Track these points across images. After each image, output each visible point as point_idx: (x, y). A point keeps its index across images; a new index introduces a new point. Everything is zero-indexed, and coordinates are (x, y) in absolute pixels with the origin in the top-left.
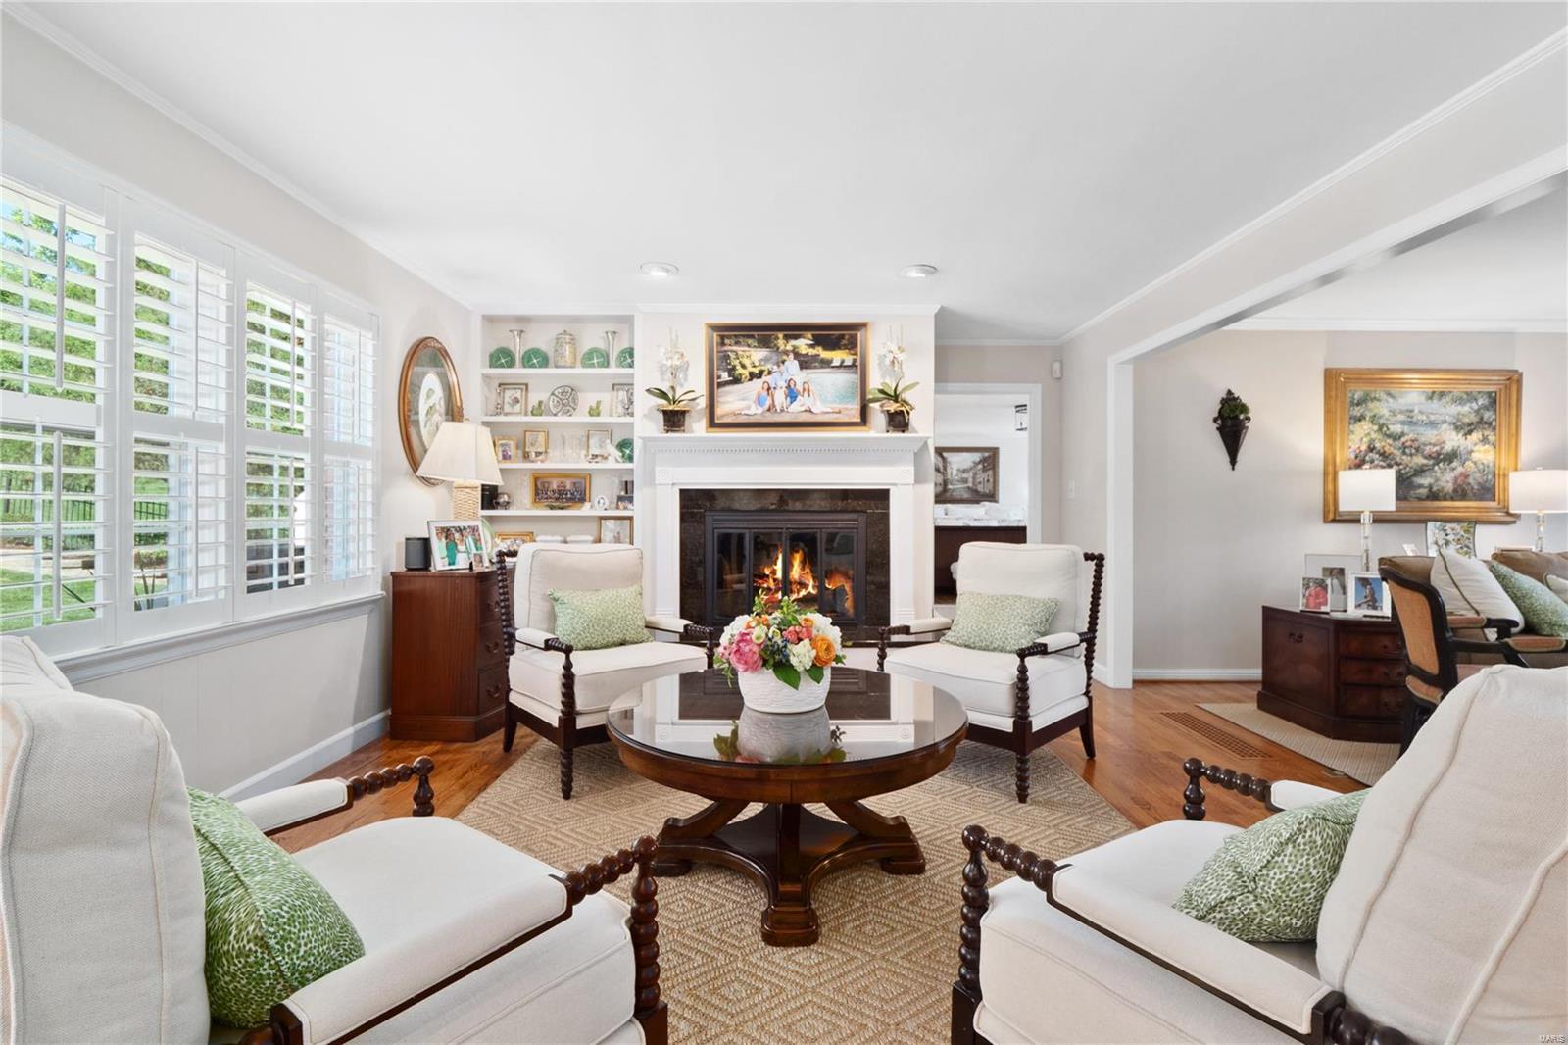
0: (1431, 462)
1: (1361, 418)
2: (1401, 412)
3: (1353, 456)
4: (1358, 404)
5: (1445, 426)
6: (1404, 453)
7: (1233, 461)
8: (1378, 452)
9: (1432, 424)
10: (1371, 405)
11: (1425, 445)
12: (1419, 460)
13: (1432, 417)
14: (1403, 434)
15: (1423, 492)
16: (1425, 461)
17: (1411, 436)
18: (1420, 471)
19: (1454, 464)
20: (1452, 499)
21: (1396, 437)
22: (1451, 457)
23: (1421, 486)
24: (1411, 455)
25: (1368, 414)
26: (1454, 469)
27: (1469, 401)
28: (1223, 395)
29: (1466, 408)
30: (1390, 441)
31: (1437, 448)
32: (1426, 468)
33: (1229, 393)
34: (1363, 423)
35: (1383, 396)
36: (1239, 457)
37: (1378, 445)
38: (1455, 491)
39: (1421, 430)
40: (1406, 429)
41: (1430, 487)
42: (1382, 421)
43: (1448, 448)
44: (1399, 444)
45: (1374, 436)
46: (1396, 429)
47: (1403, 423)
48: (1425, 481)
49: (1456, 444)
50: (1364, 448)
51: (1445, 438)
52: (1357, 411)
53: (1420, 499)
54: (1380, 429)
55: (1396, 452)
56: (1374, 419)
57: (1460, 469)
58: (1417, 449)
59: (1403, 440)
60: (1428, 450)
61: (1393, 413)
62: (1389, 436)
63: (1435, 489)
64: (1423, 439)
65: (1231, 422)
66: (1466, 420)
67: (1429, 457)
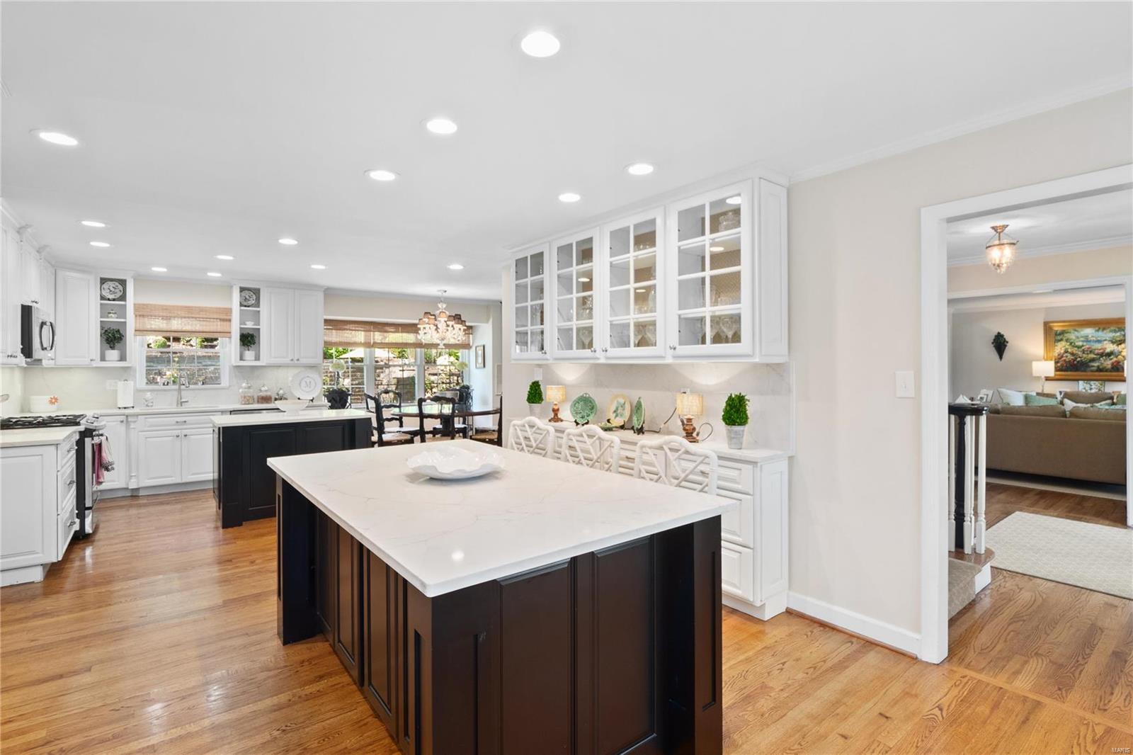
1: (1060, 340)
2: (1082, 337)
3: (1057, 355)
4: (1060, 335)
5: (1105, 342)
6: (1084, 353)
7: (1001, 357)
8: (1070, 353)
9: (1099, 341)
10: (1066, 335)
11: (1095, 349)
12: (1092, 356)
13: (1099, 339)
14: (1083, 346)
16: (1095, 356)
17: (1087, 346)
18: (1093, 360)
19: (1112, 357)
20: (1111, 371)
21: (1079, 347)
22: (1110, 354)
23: (1094, 366)
24: (1088, 354)
25: (1065, 339)
26: (1111, 359)
27: (1119, 331)
28: (996, 334)
29: (1118, 334)
30: (1076, 349)
31: (1101, 351)
32: (1095, 359)
33: (999, 333)
34: (1062, 342)
35: (1072, 331)
36: (1004, 357)
37: (1069, 350)
38: (1112, 368)
39: (1092, 344)
40: (1085, 344)
41: (1098, 367)
42: (1072, 341)
43: (1108, 350)
44: (1080, 350)
45: (1067, 347)
46: (1080, 344)
47: (1083, 341)
48: (1096, 364)
49: (1112, 349)
50: (1062, 351)
51: (1107, 346)
52: (1059, 338)
53: (1092, 371)
54: (1071, 344)
55: (1080, 353)
56: (1067, 341)
57: (1115, 359)
58: (1091, 352)
59: (1083, 348)
60: (1096, 351)
61: (1078, 337)
62: (1076, 347)
63: (1101, 367)
64: (1094, 347)
65: (1000, 344)
66: (1118, 339)
67: (1097, 354)
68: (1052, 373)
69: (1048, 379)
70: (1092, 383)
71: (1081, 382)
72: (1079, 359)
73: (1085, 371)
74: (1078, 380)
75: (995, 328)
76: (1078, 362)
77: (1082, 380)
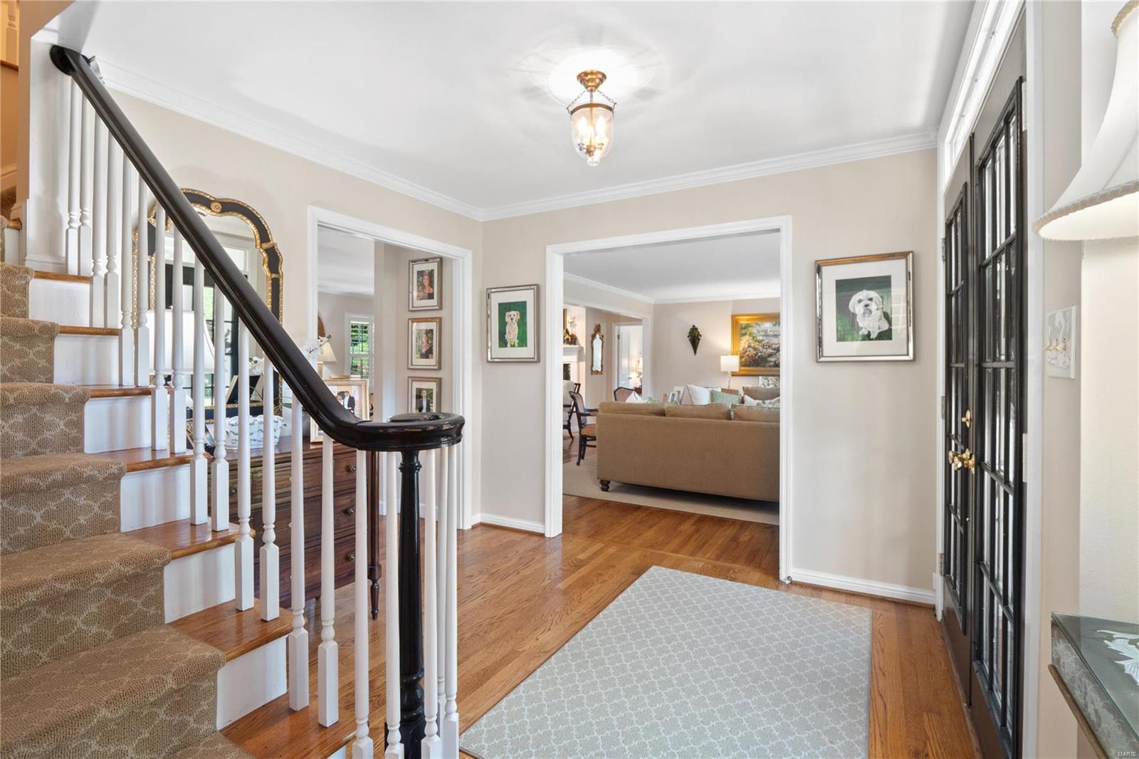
0: (775, 351)
1: (745, 334)
2: (763, 331)
3: (741, 349)
4: (744, 328)
6: (763, 348)
7: (695, 352)
8: (752, 348)
10: (750, 329)
11: (772, 344)
12: (770, 351)
14: (763, 340)
15: (772, 364)
16: (772, 351)
17: (767, 341)
18: (770, 355)
21: (760, 342)
23: (771, 361)
24: (767, 349)
25: (748, 333)
28: (691, 327)
30: (757, 343)
33: (694, 326)
34: (746, 336)
35: (755, 325)
36: (698, 351)
37: (752, 345)
39: (771, 338)
40: (764, 338)
41: (775, 362)
42: (754, 335)
44: (761, 344)
45: (750, 341)
46: (761, 338)
47: (763, 336)
50: (747, 346)
52: (743, 332)
53: (770, 366)
54: (754, 337)
55: (760, 348)
56: (750, 335)
58: (769, 346)
59: (763, 342)
60: (774, 346)
61: (759, 332)
62: (756, 341)
65: (694, 338)
67: (774, 349)
68: (736, 368)
69: (734, 374)
70: (769, 378)
71: (760, 378)
72: (760, 354)
73: (764, 366)
74: (758, 376)
75: (690, 320)
76: (759, 357)
77: (762, 375)
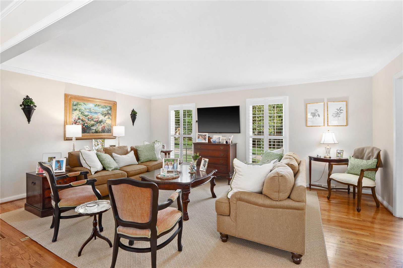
0: (96, 123)
1: (76, 110)
2: (88, 109)
3: (73, 121)
4: (75, 105)
5: (99, 114)
6: (89, 120)
7: (29, 120)
8: (81, 120)
9: (96, 113)
10: (79, 106)
11: (94, 118)
12: (93, 122)
13: (96, 111)
14: (88, 115)
15: (94, 131)
16: (94, 123)
17: (91, 116)
18: (93, 125)
19: (102, 124)
20: (101, 133)
21: (86, 116)
22: (101, 122)
23: (93, 129)
24: (90, 121)
25: (78, 109)
26: (101, 125)
27: (105, 108)
28: (24, 97)
29: (104, 110)
30: (84, 117)
31: (97, 119)
32: (94, 125)
33: (27, 96)
34: (76, 111)
35: (82, 104)
36: (32, 119)
37: (81, 118)
38: (102, 131)
39: (93, 114)
40: (89, 114)
42: (82, 111)
43: (100, 120)
44: (87, 118)
45: (80, 115)
46: (86, 114)
47: (88, 112)
48: (94, 128)
49: (102, 118)
50: (77, 118)
51: (99, 117)
52: (75, 107)
53: (93, 133)
54: (82, 113)
55: (86, 120)
56: (80, 110)
57: (103, 125)
58: (92, 119)
59: (88, 117)
60: (95, 120)
61: (85, 109)
62: (84, 115)
63: (97, 130)
64: (94, 117)
65: (28, 107)
66: (105, 113)
67: (95, 122)
72: (86, 124)
73: (89, 133)
76: (86, 126)
